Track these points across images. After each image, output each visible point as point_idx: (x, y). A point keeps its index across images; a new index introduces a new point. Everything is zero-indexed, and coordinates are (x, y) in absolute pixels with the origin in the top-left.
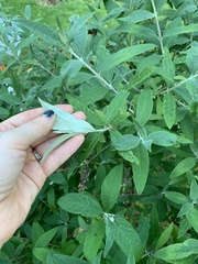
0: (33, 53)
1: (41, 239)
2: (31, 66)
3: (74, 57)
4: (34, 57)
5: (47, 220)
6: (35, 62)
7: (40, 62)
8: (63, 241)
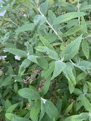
0: (8, 15)
1: (9, 109)
2: (7, 22)
3: (40, 14)
4: (9, 17)
5: (13, 98)
6: (10, 20)
7: (12, 19)
8: (21, 108)
